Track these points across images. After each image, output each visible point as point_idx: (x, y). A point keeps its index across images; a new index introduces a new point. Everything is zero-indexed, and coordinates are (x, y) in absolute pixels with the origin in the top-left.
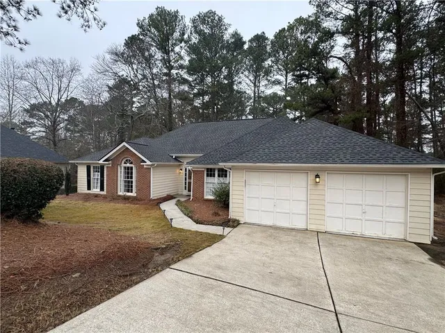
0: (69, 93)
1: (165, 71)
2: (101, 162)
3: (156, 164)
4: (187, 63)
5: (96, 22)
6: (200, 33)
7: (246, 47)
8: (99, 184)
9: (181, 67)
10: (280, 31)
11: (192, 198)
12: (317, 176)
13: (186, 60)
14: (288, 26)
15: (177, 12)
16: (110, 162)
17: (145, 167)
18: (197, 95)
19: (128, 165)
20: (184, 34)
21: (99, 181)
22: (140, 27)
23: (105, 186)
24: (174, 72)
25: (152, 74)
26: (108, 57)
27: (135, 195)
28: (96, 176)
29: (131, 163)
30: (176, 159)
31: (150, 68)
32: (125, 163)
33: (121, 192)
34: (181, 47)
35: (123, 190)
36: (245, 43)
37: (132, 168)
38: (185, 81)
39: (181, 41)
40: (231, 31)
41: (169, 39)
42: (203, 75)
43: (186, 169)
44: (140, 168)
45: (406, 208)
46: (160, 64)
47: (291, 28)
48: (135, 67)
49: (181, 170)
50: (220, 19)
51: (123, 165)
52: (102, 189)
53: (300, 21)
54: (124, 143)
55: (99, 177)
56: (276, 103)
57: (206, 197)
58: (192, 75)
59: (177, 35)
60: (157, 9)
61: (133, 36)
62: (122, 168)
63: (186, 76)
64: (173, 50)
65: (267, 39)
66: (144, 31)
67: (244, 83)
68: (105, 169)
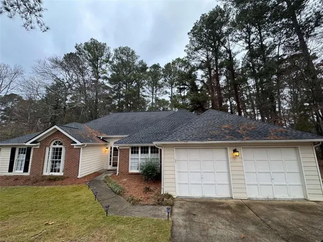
0: (9, 90)
1: (94, 79)
2: (28, 144)
3: (86, 144)
4: (109, 76)
5: (40, 24)
6: (120, 58)
7: (148, 70)
8: (23, 166)
9: (105, 78)
10: (168, 64)
11: (118, 173)
12: (235, 151)
13: (109, 74)
14: (172, 62)
15: (105, 44)
16: (39, 144)
17: (75, 147)
18: (115, 98)
19: (58, 146)
20: (109, 58)
21: (24, 162)
22: (77, 49)
23: (30, 167)
24: (100, 80)
25: (84, 80)
26: (48, 63)
27: (62, 174)
28: (20, 158)
29: (61, 144)
30: (103, 140)
31: (83, 76)
32: (54, 144)
33: (47, 172)
34: (107, 65)
35: (49, 169)
36: (147, 68)
37: (61, 149)
38: (107, 88)
39: (107, 61)
40: (139, 60)
41: (98, 59)
42: (120, 84)
43: (111, 148)
44: (70, 149)
45: (301, 173)
46: (91, 74)
47: (174, 63)
48: (71, 73)
49: (107, 148)
50: (133, 52)
51: (52, 146)
52: (26, 170)
53: (179, 60)
54: (55, 127)
55: (24, 159)
56: (164, 105)
57: (131, 171)
58: (112, 84)
59: (104, 58)
60: (91, 39)
61: (71, 53)
62: (51, 149)
63: (108, 85)
64: (100, 67)
65: (160, 67)
66: (80, 51)
67: (146, 92)
68: (32, 151)
